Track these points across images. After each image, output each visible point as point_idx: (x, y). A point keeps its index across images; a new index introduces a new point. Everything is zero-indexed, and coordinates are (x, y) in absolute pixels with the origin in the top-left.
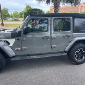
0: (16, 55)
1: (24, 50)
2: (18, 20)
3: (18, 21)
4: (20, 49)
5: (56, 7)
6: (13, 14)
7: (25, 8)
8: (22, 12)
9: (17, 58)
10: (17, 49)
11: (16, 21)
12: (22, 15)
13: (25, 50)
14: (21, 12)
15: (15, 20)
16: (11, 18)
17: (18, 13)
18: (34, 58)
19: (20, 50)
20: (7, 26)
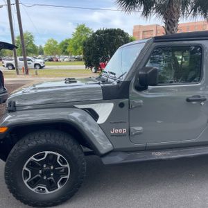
0: (112, 149)
1: (135, 134)
2: (57, 61)
3: (57, 63)
4: (124, 131)
5: (171, 23)
6: (43, 46)
7: (75, 31)
8: (67, 40)
9: (117, 157)
10: (117, 131)
11: (51, 63)
12: (66, 48)
13: (139, 134)
14: (64, 40)
15: (51, 60)
16: (40, 56)
17: (56, 43)
18: (164, 158)
19: (124, 135)
20: (37, 74)
